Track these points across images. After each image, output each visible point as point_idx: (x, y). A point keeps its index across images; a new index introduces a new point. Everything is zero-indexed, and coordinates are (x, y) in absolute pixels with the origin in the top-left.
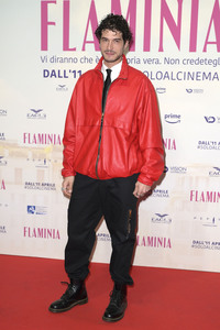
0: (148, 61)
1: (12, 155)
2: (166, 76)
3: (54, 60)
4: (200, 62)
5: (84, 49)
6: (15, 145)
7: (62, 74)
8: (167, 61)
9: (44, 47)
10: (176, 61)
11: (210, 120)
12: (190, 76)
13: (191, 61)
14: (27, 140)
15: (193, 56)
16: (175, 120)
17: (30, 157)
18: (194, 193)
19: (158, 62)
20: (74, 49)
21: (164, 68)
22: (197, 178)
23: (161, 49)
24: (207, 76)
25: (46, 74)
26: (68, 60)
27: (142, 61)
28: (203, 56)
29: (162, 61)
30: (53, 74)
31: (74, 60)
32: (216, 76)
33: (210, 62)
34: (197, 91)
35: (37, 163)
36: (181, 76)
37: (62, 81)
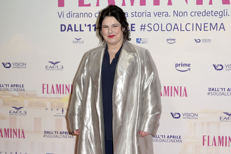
0: (158, 14)
1: (31, 105)
2: (176, 27)
3: (70, 15)
4: (207, 14)
5: (98, 5)
6: (34, 96)
7: (78, 28)
8: (176, 14)
9: (61, 3)
10: (184, 14)
11: (218, 68)
12: (198, 27)
13: (199, 14)
14: (45, 90)
15: (200, 8)
16: (186, 68)
17: (49, 107)
18: (206, 138)
19: (167, 15)
20: (89, 5)
21: (173, 20)
22: (208, 123)
23: (170, 3)
24: (213, 27)
25: (63, 28)
26: (84, 15)
27: (152, 15)
28: (209, 8)
29: (171, 13)
30: (70, 28)
31: (89, 15)
32: (222, 27)
33: (216, 13)
34: (205, 41)
35: (55, 112)
36: (189, 27)
37: (78, 34)
